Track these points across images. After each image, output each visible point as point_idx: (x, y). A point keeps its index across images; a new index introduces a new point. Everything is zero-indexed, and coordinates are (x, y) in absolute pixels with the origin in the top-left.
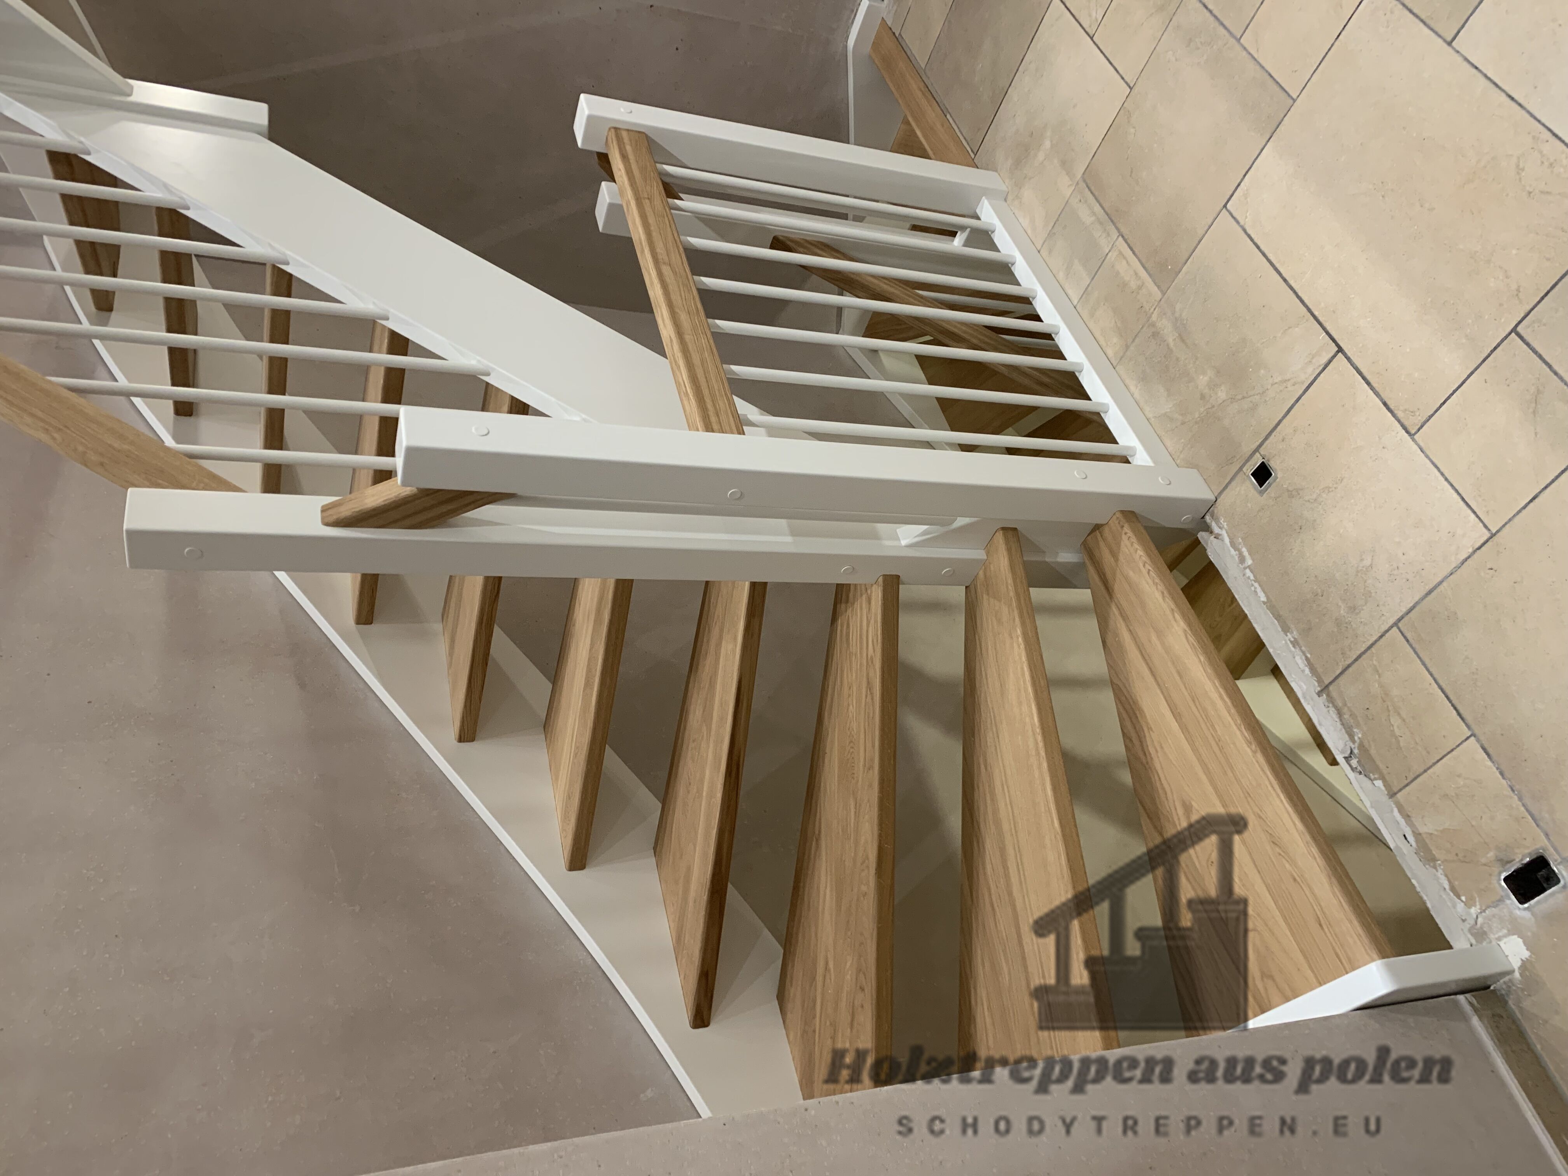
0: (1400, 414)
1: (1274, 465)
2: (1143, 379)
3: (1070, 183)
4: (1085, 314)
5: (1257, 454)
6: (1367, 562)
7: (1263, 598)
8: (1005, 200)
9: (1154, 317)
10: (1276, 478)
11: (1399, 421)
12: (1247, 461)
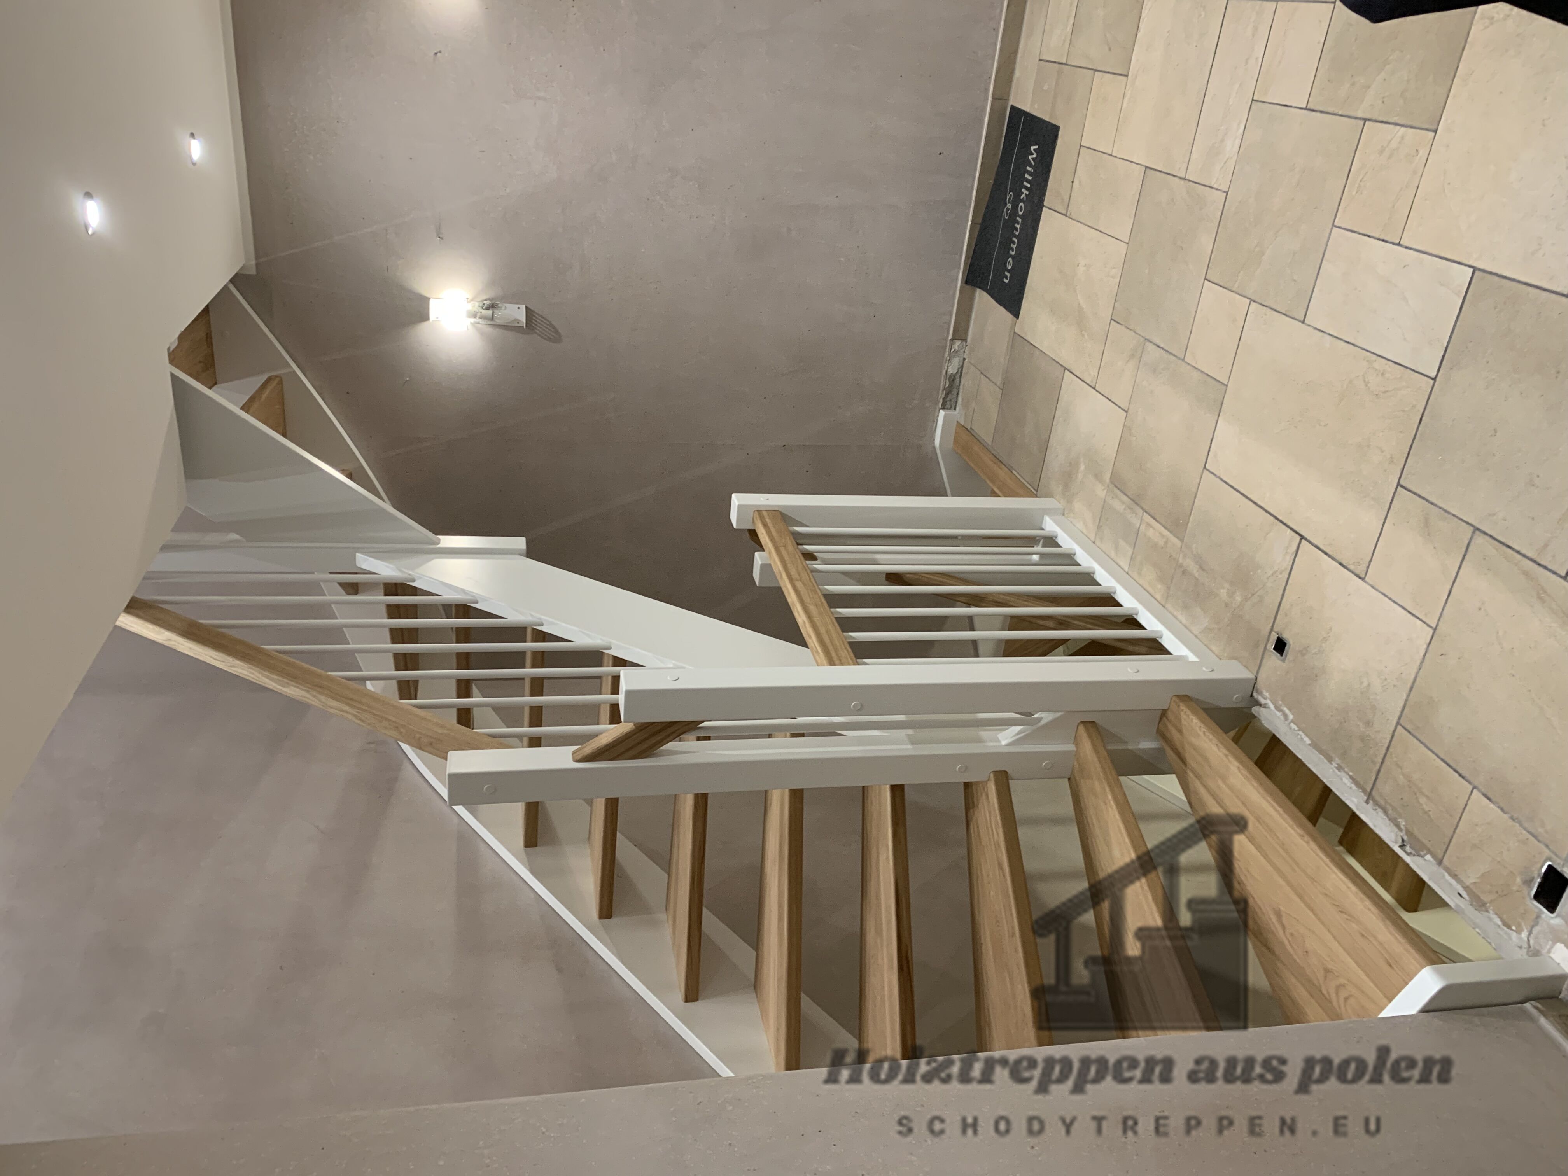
0: (1352, 567)
1: (1286, 636)
2: (1185, 607)
3: (1103, 488)
4: (1135, 575)
5: (1273, 633)
6: (1365, 684)
7: (1308, 742)
8: (1063, 515)
9: (1181, 561)
10: (1290, 645)
11: (1353, 572)
12: (1268, 640)
